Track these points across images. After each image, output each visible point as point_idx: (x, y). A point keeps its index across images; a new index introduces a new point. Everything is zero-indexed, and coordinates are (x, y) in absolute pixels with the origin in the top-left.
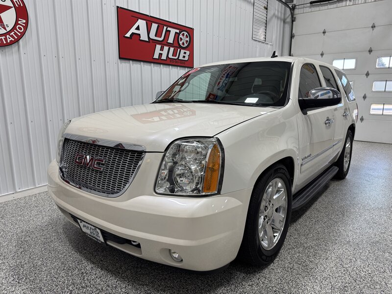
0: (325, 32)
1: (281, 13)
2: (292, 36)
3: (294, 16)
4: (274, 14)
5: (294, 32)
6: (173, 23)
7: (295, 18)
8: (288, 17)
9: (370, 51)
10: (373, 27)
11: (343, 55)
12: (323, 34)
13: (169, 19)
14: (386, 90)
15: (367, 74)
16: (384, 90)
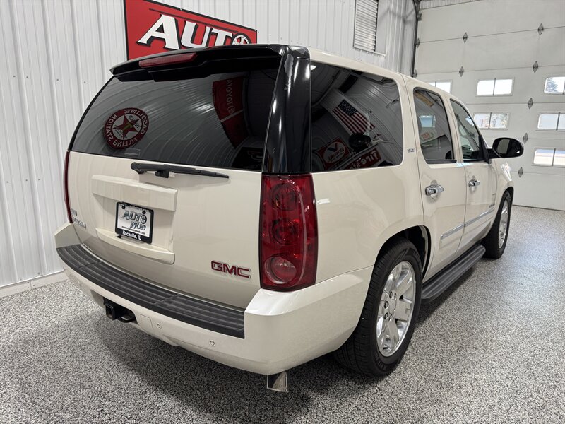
0: (466, 38)
1: (400, 7)
2: (416, 43)
3: (420, 13)
4: (389, 9)
5: (418, 36)
6: (222, 21)
7: (421, 15)
8: (411, 13)
9: (535, 67)
10: (541, 30)
11: (494, 74)
12: (463, 41)
13: (215, 15)
14: (559, 128)
15: (530, 103)
16: (555, 128)
